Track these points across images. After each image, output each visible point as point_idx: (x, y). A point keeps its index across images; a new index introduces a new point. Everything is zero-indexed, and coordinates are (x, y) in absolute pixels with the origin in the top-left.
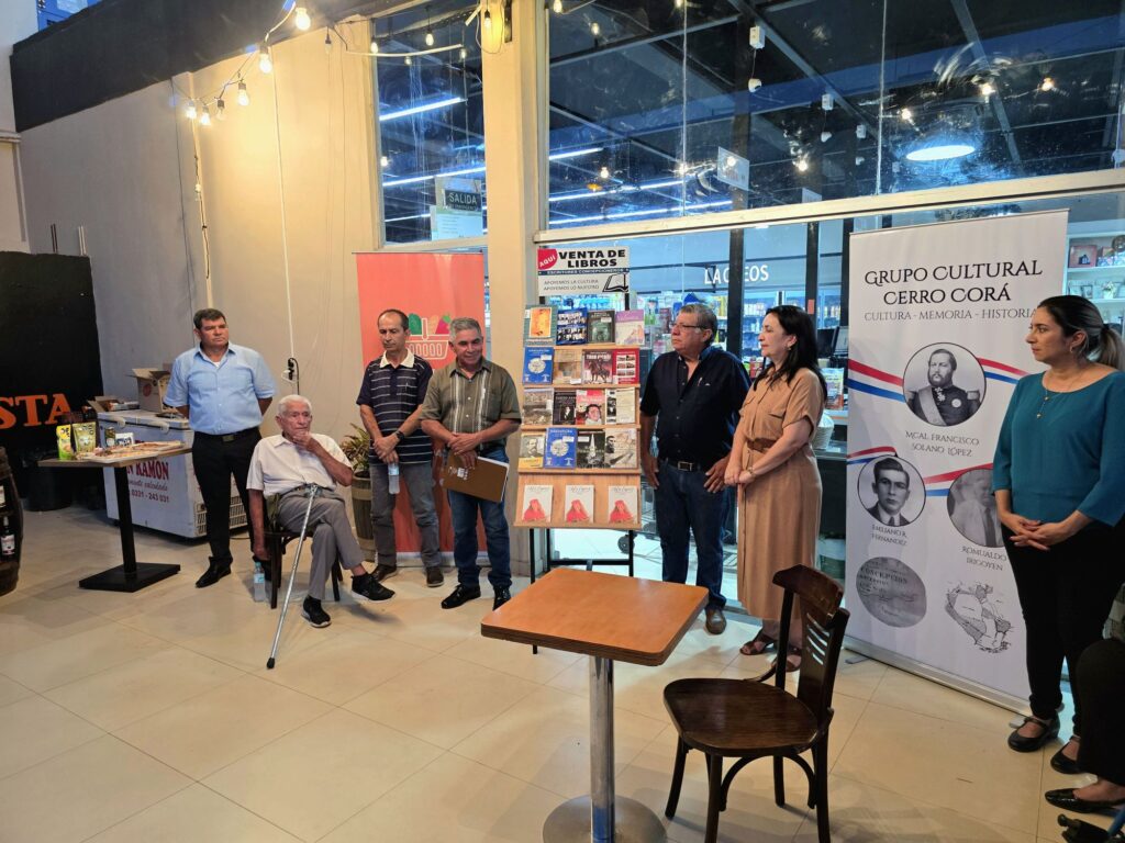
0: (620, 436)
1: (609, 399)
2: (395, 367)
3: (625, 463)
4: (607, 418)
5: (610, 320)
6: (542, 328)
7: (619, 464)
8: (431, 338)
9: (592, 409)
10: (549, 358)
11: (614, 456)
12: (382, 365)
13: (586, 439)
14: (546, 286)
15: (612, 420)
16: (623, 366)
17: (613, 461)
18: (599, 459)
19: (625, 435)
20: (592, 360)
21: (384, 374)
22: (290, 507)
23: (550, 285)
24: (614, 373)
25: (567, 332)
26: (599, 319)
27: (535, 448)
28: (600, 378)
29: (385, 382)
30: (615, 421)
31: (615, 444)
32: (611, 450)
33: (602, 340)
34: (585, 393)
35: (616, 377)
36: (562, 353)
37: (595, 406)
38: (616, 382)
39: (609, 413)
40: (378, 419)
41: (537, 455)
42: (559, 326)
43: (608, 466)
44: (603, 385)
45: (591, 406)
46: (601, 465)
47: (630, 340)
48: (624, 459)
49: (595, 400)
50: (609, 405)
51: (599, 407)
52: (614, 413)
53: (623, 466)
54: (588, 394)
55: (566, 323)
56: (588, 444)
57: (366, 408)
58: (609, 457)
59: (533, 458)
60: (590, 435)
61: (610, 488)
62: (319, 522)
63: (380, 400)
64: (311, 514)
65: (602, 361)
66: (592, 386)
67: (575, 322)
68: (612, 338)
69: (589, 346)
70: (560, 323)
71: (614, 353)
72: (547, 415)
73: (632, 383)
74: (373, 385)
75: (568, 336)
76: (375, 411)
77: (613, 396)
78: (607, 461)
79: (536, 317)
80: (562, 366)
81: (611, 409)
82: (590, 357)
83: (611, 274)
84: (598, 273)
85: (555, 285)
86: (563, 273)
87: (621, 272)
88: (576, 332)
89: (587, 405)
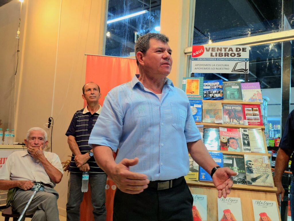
1: (244, 135)
3: (264, 181)
4: (243, 147)
5: (238, 87)
6: (194, 90)
7: (258, 182)
9: (231, 141)
10: (200, 106)
11: (254, 176)
14: (196, 67)
15: (248, 149)
16: (250, 115)
17: (254, 180)
23: (198, 67)
25: (210, 93)
28: (235, 121)
30: (250, 150)
31: (253, 167)
32: (251, 171)
33: (234, 98)
35: (247, 121)
36: (207, 104)
37: (234, 138)
38: (247, 124)
39: (244, 144)
41: (193, 170)
42: (204, 90)
44: (238, 125)
45: (231, 138)
46: (244, 182)
47: (252, 99)
49: (232, 134)
50: (244, 139)
51: (237, 140)
52: (249, 144)
53: (262, 184)
54: (228, 131)
56: (232, 165)
57: (72, 138)
58: (249, 177)
59: (190, 172)
60: (233, 159)
63: (81, 133)
65: (236, 111)
66: (230, 125)
67: (215, 87)
68: (241, 97)
69: (225, 101)
70: (205, 88)
73: (258, 125)
74: (77, 123)
75: (211, 95)
77: (246, 133)
78: (248, 179)
81: (246, 142)
83: (237, 62)
84: (229, 60)
85: (201, 67)
86: (207, 59)
87: (243, 61)
88: (216, 93)
89: (228, 138)
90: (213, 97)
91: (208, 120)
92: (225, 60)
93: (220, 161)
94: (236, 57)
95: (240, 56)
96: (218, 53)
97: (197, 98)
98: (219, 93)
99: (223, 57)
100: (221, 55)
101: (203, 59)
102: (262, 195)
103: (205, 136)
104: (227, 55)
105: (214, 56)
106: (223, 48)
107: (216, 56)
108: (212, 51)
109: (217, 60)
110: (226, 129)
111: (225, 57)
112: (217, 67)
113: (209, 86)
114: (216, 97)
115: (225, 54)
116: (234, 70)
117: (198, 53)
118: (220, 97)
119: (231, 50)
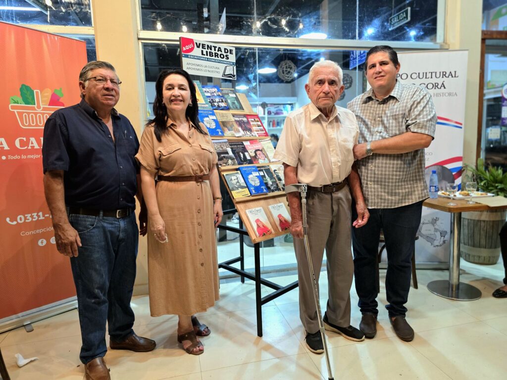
0: (279, 169)
5: (234, 95)
8: (44, 109)
14: (188, 66)
16: (255, 126)
17: (284, 185)
18: (275, 185)
20: (239, 121)
23: (191, 66)
25: (213, 101)
27: (238, 182)
28: (248, 133)
31: (280, 175)
32: (279, 179)
33: (237, 108)
36: (220, 115)
37: (259, 150)
41: (242, 187)
42: (207, 96)
43: (284, 189)
45: (256, 151)
46: (278, 189)
51: (261, 151)
54: (251, 143)
55: (209, 94)
56: (264, 176)
58: (281, 183)
59: (240, 190)
60: (263, 170)
65: (244, 122)
67: (215, 94)
68: (242, 107)
69: (233, 112)
70: (206, 94)
73: (265, 136)
75: (216, 104)
78: (280, 186)
80: (224, 124)
83: (226, 65)
84: (219, 62)
85: (194, 67)
86: (199, 58)
87: (231, 65)
88: (220, 102)
90: (219, 106)
91: (228, 134)
92: (215, 61)
93: (257, 174)
94: (224, 59)
95: (228, 58)
96: (208, 51)
97: (206, 107)
98: (222, 101)
99: (214, 58)
100: (211, 54)
101: (194, 57)
103: (233, 151)
104: (216, 55)
105: (204, 55)
106: (213, 46)
107: (207, 55)
108: (203, 48)
109: (208, 61)
110: (248, 142)
111: (215, 58)
112: (210, 69)
113: (208, 92)
114: (222, 107)
115: (215, 53)
116: (225, 75)
117: (188, 48)
118: (225, 107)
119: (220, 49)
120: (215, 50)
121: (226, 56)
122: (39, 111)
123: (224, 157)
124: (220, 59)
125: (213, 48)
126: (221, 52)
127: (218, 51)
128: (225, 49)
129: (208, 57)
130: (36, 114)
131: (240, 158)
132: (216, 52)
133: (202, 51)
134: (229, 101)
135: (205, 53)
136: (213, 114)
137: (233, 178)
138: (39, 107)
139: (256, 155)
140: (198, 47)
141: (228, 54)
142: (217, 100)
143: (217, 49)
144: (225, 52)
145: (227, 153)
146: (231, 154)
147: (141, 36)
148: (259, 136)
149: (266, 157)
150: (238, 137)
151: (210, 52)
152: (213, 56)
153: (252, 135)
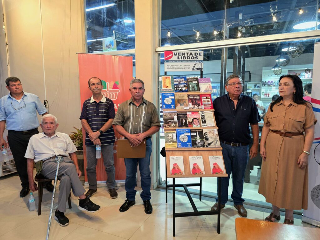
0: (210, 132)
1: (202, 116)
2: (98, 102)
3: (215, 145)
4: (202, 124)
5: (197, 82)
6: (168, 85)
7: (212, 146)
8: (110, 91)
9: (195, 120)
10: (173, 98)
11: (209, 142)
12: (91, 101)
13: (195, 134)
14: (168, 67)
15: (205, 125)
16: (205, 102)
17: (209, 144)
18: (202, 143)
19: (212, 132)
20: (192, 99)
21: (93, 106)
22: (48, 167)
23: (169, 67)
24: (202, 105)
25: (178, 87)
26: (192, 81)
27: (172, 138)
28: (196, 107)
29: (94, 109)
30: (206, 125)
31: (209, 136)
32: (207, 139)
33: (195, 90)
34: (191, 113)
35: (203, 106)
36: (178, 96)
37: (196, 119)
38: (203, 108)
39: (203, 122)
40: (90, 125)
41: (173, 142)
42: (175, 84)
43: (207, 146)
44: (198, 110)
45: (194, 119)
46: (203, 146)
47: (206, 90)
48: (214, 143)
49: (195, 116)
50: (202, 118)
51: (198, 119)
52: (205, 122)
53: (214, 146)
54: (192, 114)
55: (177, 83)
56: (196, 136)
57: (85, 121)
58: (206, 143)
59: (171, 143)
60: (196, 132)
61: (210, 157)
62: (63, 175)
63: (92, 117)
64: (59, 171)
65: (196, 99)
66: (193, 110)
67: (182, 82)
68: (199, 89)
69: (189, 93)
70: (175, 83)
71: (200, 96)
72: (175, 123)
73: (211, 109)
74: (88, 110)
75: (179, 89)
76: (88, 122)
77: (203, 114)
78: (206, 144)
79: (164, 80)
80: (179, 101)
81: (204, 120)
82: (190, 97)
83: (195, 63)
84: (190, 62)
85: (172, 67)
86: (175, 61)
87: (200, 62)
88: (183, 87)
89: (192, 118)
90: (181, 90)
91: (179, 108)
92: (187, 62)
93: (189, 134)
94: (195, 59)
95: (197, 58)
96: (183, 56)
97: (171, 91)
98: (185, 87)
99: (186, 60)
100: (184, 58)
101: (172, 61)
102: (214, 152)
103: (178, 118)
104: (188, 58)
105: (180, 59)
106: (186, 53)
107: (181, 59)
108: (179, 55)
109: (182, 62)
110: (191, 112)
111: (187, 60)
112: (182, 67)
113: (178, 81)
114: (183, 90)
115: (187, 57)
116: (194, 69)
117: (169, 57)
118: (186, 90)
119: (191, 54)
120: (187, 55)
121: (196, 57)
122: (108, 92)
123: (170, 122)
124: (191, 59)
125: (186, 54)
126: (192, 55)
127: (190, 55)
128: (195, 53)
129: (183, 60)
130: (106, 93)
131: (182, 122)
132: (189, 56)
133: (178, 57)
134: (191, 86)
135: (180, 58)
136: (173, 95)
137: (170, 135)
138: (108, 90)
139: (193, 121)
140: (175, 55)
141: (198, 56)
142: (182, 86)
143: (189, 54)
144: (195, 55)
145: (173, 119)
146: (176, 120)
147: (157, 51)
148: (205, 109)
149: (199, 124)
150: (186, 109)
151: (184, 57)
152: (186, 59)
153: (199, 108)
